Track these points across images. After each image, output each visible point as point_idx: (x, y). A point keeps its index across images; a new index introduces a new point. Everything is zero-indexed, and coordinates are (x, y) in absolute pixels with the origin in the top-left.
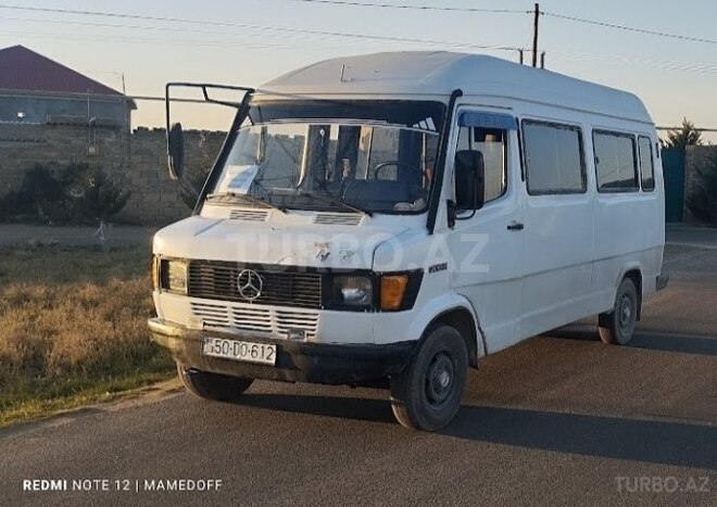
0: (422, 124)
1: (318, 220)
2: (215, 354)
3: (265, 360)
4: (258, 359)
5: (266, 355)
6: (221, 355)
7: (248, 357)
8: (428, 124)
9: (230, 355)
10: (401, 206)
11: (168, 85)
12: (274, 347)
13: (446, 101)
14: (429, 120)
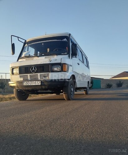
0: (64, 39)
1: (45, 58)
2: (26, 85)
3: (38, 84)
4: (36, 84)
5: (38, 83)
6: (28, 85)
7: (34, 84)
8: (65, 40)
9: (30, 85)
10: (63, 54)
11: (12, 36)
12: (40, 81)
13: (68, 36)
14: (65, 39)
